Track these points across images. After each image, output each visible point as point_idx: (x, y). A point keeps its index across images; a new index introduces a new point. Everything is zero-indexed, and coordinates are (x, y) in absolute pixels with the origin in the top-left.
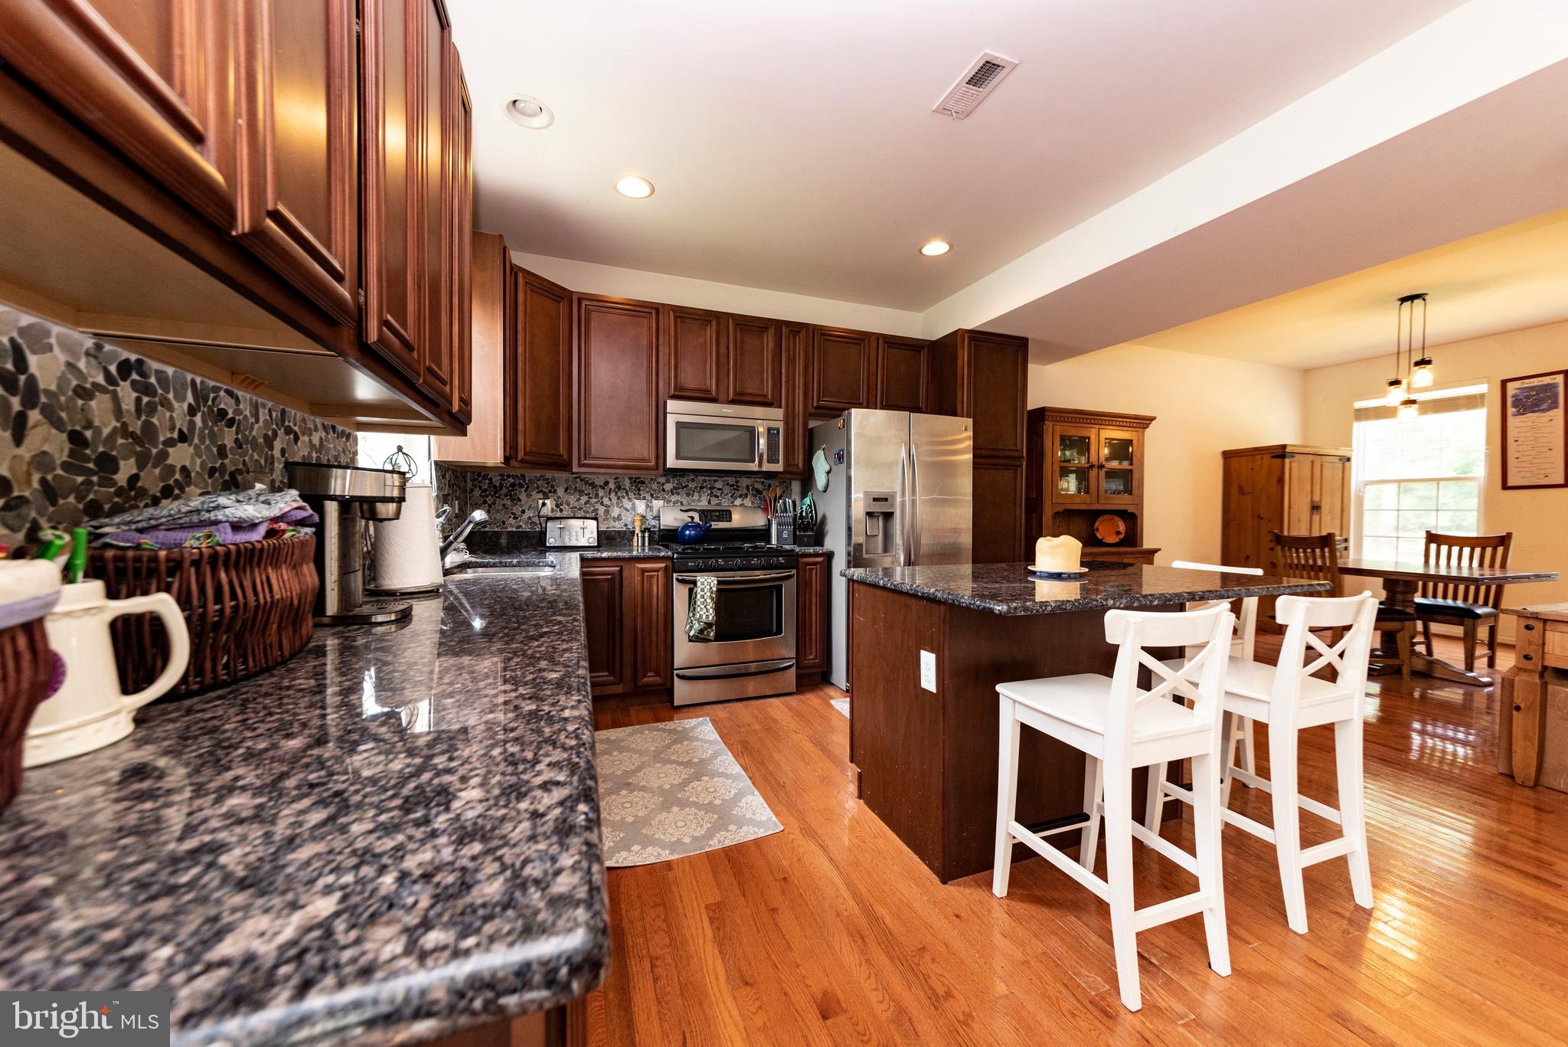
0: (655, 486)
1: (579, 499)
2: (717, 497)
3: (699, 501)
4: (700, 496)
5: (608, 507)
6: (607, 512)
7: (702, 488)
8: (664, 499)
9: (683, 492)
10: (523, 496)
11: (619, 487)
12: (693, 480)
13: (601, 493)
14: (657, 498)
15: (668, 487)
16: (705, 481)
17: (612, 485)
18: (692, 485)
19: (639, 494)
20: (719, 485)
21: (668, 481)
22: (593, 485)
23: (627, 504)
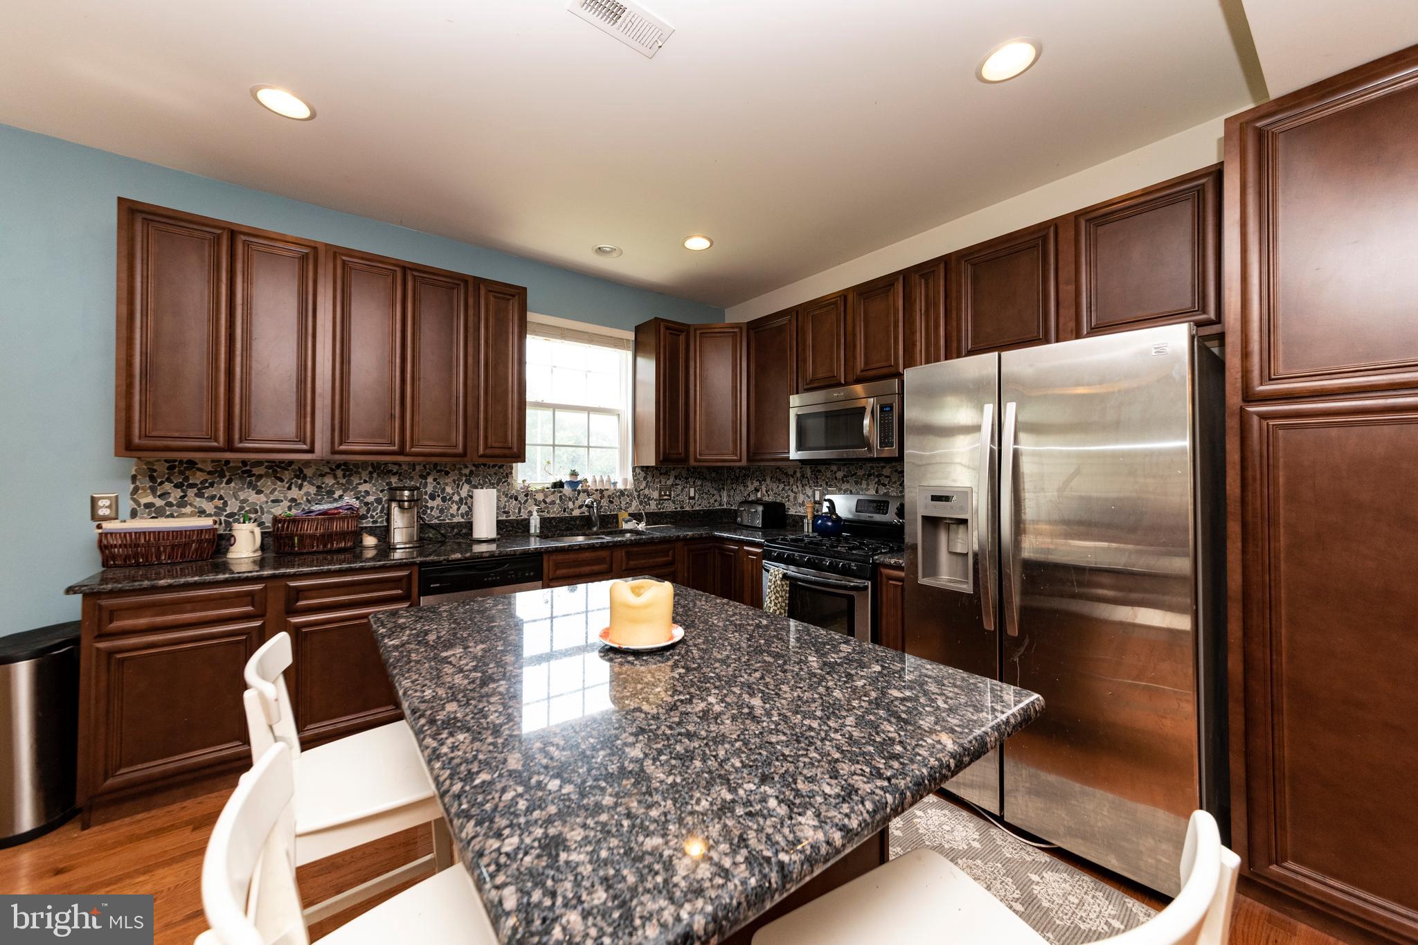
0: (829, 474)
1: (778, 487)
2: (884, 485)
3: (867, 489)
4: (868, 485)
5: (796, 493)
6: (795, 498)
7: (869, 475)
8: (836, 486)
9: (852, 480)
10: (749, 484)
11: (803, 476)
12: (861, 468)
13: (792, 481)
14: (831, 486)
15: (840, 475)
16: (872, 468)
17: (798, 475)
18: (860, 473)
19: (817, 482)
20: (887, 472)
21: (839, 470)
22: (786, 474)
23: (809, 492)
